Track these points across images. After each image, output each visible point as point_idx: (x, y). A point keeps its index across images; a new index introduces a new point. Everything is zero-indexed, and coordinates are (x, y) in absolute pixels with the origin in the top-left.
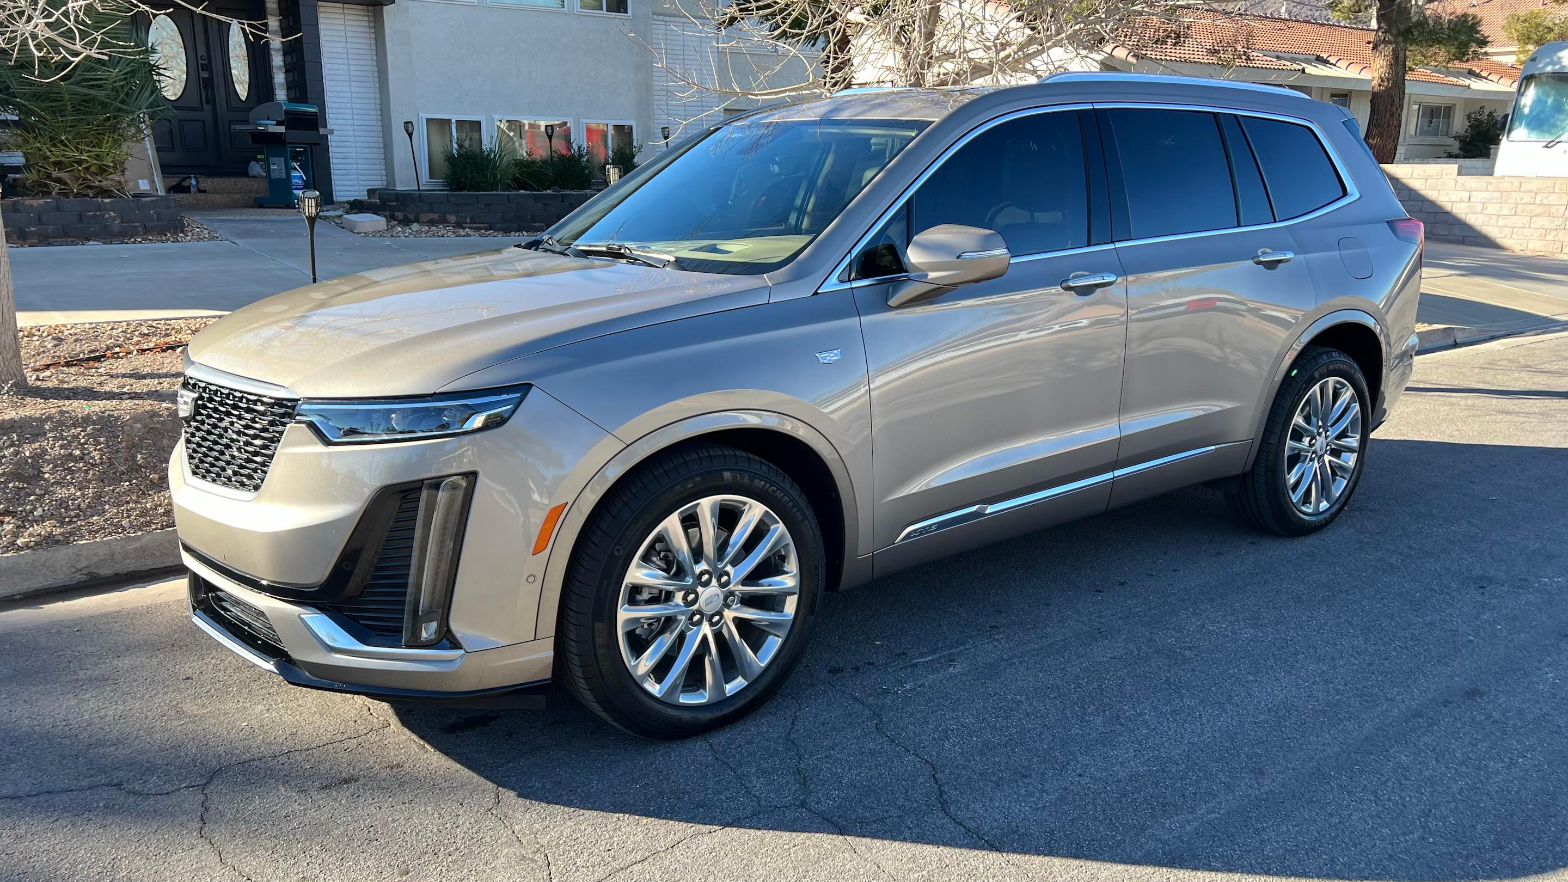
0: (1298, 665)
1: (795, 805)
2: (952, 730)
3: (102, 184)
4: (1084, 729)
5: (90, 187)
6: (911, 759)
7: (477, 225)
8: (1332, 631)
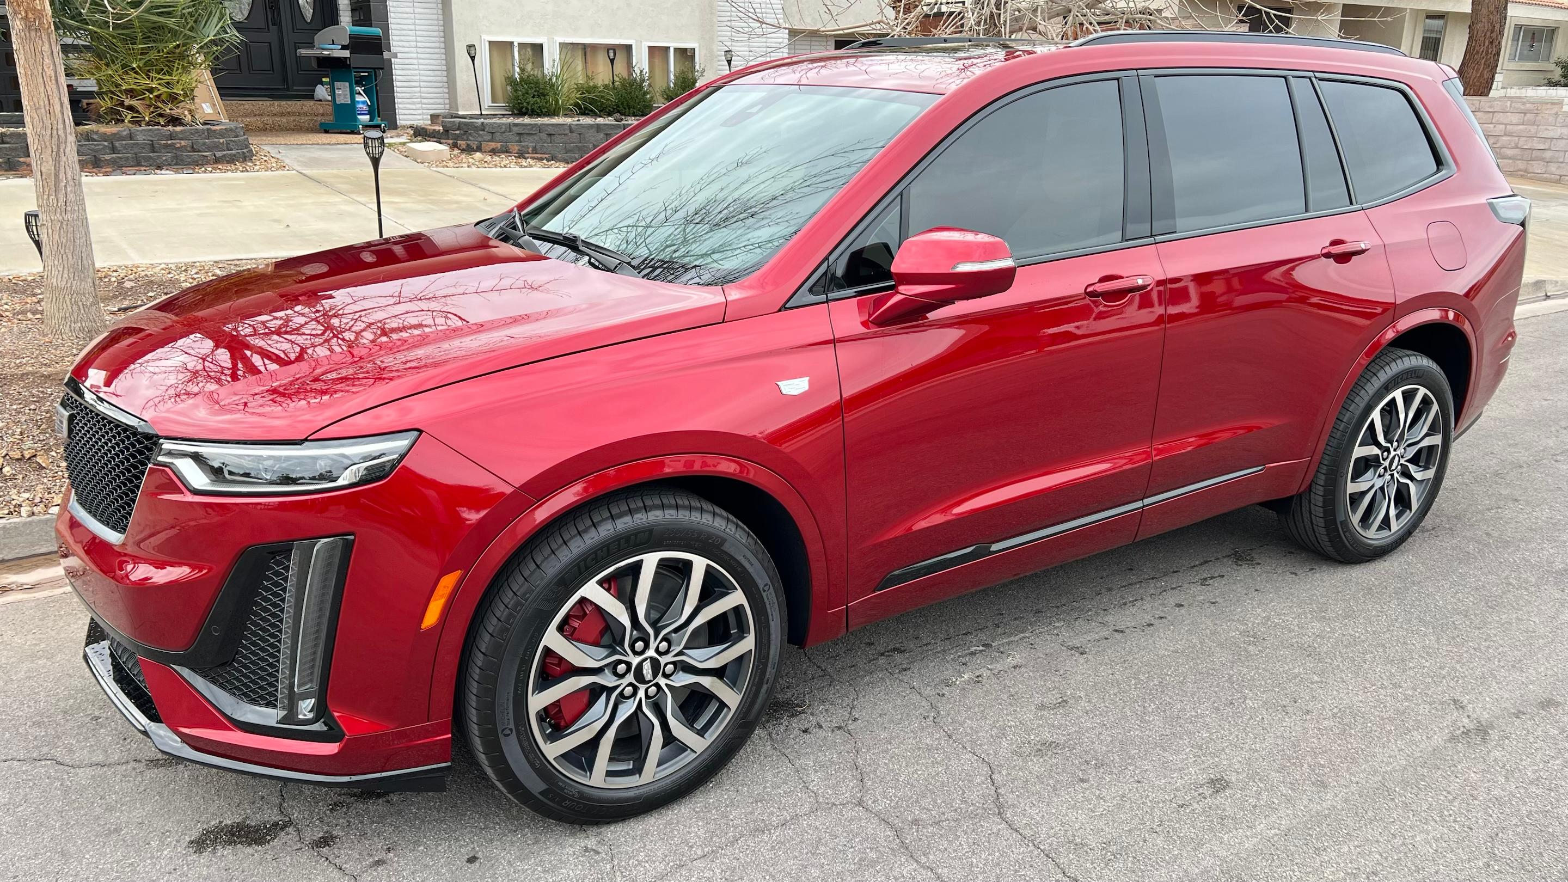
0: (1366, 666)
1: (852, 803)
2: (1010, 727)
3: (172, 112)
4: (1144, 730)
5: (161, 115)
6: (968, 757)
7: (539, 156)
8: (1402, 628)
